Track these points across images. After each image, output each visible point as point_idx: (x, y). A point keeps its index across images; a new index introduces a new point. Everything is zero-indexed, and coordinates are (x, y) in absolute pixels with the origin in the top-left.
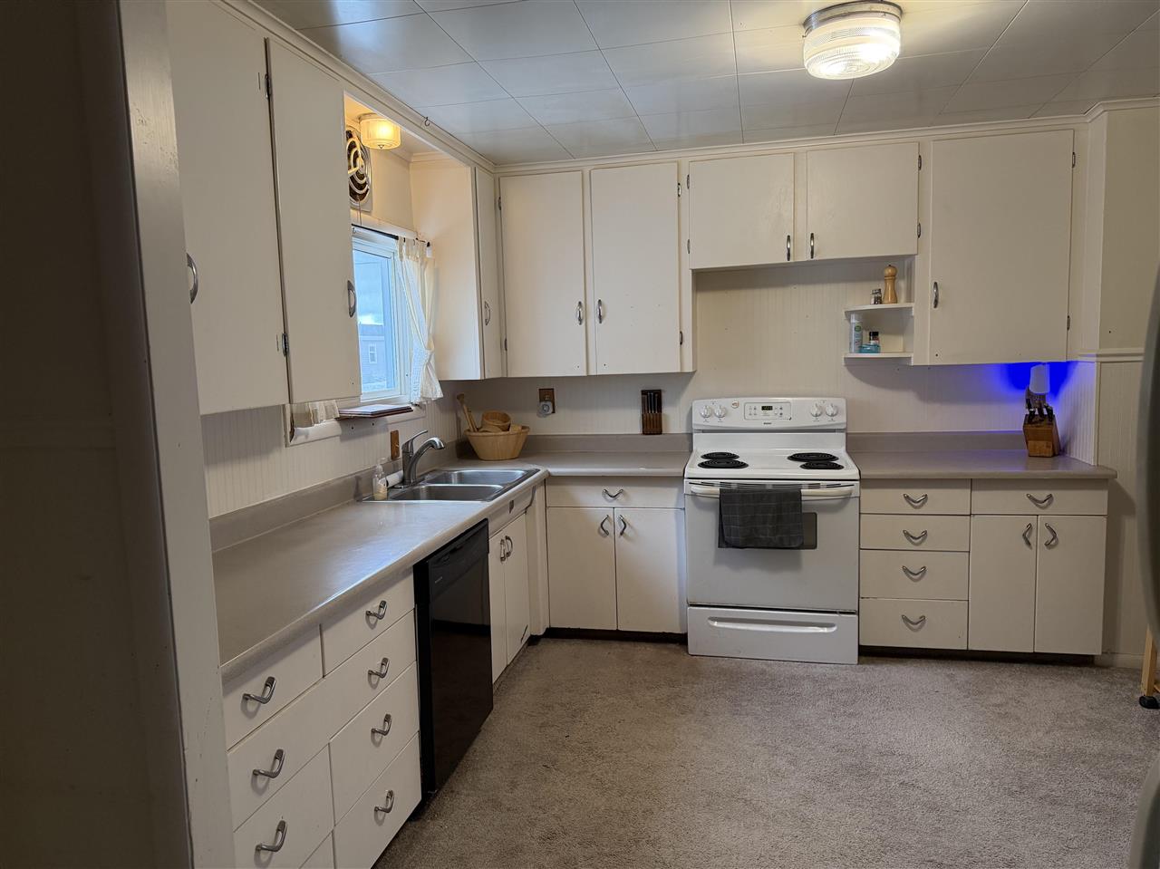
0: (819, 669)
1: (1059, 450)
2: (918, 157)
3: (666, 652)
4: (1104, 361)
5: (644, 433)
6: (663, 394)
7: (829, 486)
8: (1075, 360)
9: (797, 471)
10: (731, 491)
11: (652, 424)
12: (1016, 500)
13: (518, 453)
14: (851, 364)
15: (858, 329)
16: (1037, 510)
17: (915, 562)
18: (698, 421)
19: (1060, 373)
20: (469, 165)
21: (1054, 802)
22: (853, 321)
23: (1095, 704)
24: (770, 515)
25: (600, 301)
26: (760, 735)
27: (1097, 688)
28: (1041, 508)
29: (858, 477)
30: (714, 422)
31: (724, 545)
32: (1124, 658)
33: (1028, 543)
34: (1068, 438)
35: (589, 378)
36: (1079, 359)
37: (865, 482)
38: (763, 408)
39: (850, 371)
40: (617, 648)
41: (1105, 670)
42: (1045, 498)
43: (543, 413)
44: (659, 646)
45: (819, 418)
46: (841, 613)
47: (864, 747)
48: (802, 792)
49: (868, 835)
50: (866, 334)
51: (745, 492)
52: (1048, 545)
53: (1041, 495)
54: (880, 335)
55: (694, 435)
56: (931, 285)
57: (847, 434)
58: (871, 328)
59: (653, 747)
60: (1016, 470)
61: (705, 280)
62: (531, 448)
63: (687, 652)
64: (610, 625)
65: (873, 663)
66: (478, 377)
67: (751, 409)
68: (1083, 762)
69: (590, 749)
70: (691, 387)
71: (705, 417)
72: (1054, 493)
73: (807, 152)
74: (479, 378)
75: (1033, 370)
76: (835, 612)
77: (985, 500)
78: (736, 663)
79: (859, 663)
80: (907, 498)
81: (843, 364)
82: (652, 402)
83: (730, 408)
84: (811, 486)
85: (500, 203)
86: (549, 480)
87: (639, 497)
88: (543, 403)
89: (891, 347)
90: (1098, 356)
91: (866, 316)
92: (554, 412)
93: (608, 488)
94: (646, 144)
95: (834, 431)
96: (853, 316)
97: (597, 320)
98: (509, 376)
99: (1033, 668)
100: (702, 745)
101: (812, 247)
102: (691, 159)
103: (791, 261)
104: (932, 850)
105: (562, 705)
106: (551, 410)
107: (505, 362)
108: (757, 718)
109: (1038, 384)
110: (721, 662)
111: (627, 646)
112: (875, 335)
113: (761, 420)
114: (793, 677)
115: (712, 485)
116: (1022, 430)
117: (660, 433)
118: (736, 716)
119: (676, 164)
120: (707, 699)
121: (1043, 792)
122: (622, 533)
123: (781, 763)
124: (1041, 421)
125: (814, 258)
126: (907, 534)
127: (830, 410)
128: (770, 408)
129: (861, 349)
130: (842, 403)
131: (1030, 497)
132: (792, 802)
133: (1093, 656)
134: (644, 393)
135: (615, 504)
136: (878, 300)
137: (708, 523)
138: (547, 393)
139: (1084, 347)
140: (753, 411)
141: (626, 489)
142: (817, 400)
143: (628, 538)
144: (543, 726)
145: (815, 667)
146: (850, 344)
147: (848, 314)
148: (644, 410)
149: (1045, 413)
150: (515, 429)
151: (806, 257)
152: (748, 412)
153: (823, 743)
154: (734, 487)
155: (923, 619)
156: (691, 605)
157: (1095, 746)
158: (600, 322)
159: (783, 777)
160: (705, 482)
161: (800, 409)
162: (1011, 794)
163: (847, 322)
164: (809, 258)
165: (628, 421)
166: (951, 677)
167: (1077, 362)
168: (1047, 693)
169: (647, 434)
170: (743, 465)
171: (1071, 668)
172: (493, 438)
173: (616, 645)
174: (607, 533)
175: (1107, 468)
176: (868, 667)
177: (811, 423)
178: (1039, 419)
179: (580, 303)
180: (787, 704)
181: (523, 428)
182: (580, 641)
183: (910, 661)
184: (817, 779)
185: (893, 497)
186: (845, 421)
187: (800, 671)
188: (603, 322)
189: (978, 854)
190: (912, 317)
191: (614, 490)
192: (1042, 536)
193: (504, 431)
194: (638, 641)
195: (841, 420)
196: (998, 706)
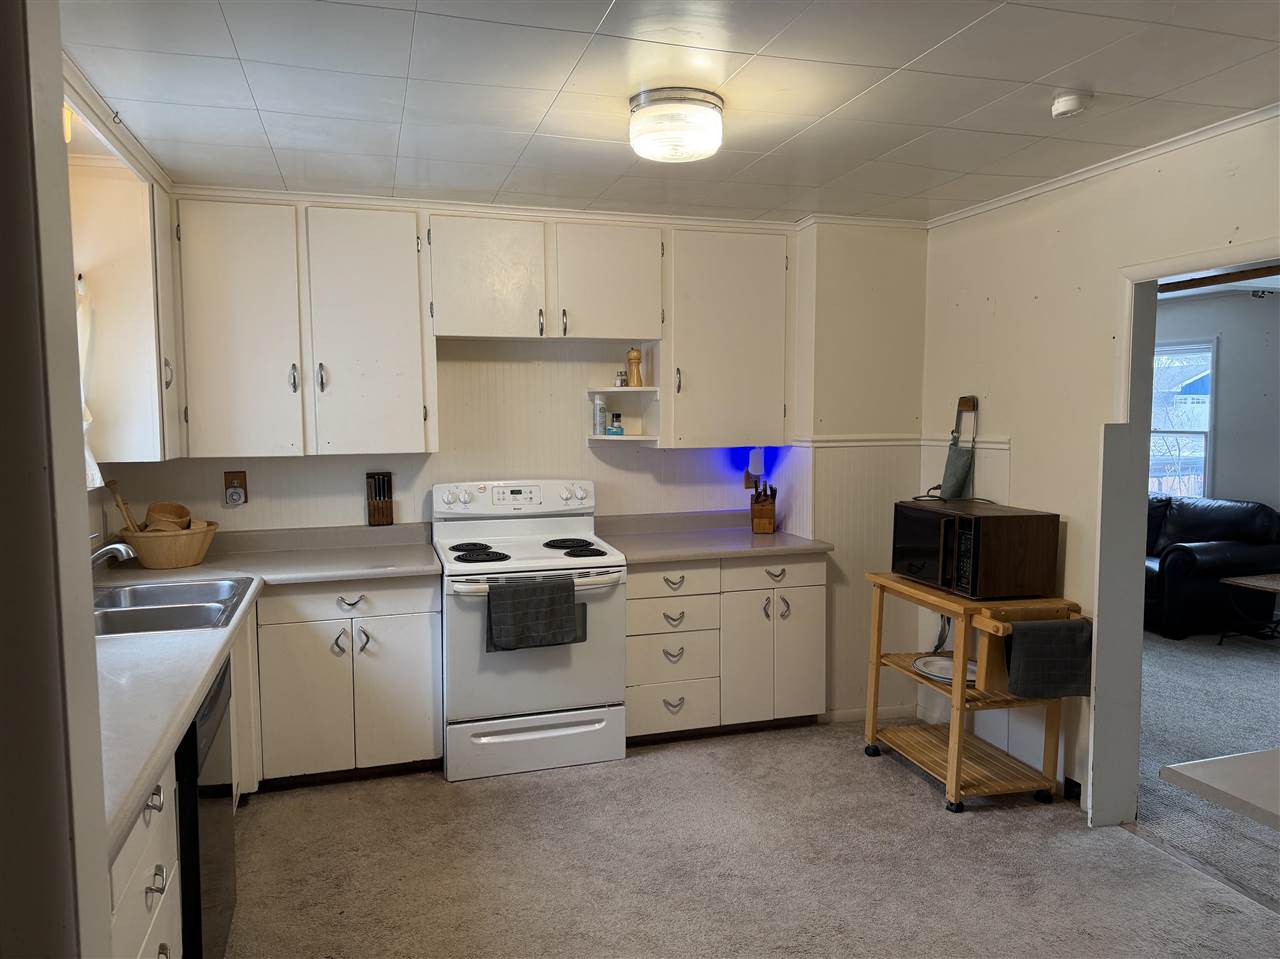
0: (592, 771)
1: (777, 527)
2: (660, 245)
3: (419, 784)
4: (819, 447)
5: (371, 525)
6: (393, 478)
7: (598, 574)
8: (790, 444)
9: (560, 560)
10: (500, 587)
11: (381, 511)
12: (756, 575)
13: (202, 555)
14: (595, 445)
15: (603, 410)
16: (773, 584)
17: (673, 643)
18: (440, 508)
19: (772, 456)
20: (147, 179)
21: (847, 862)
22: (598, 402)
23: (836, 761)
24: (544, 610)
25: (321, 364)
26: (564, 857)
27: (830, 745)
28: (776, 581)
29: (624, 563)
30: (458, 509)
31: (493, 649)
32: (839, 714)
33: (768, 616)
34: (783, 514)
35: (307, 458)
36: (794, 444)
37: (633, 567)
38: (512, 492)
39: (595, 454)
40: (358, 791)
41: (828, 727)
42: (780, 572)
43: (230, 502)
44: (409, 778)
45: (569, 502)
46: (609, 706)
47: (670, 846)
48: (633, 910)
49: (714, 937)
50: (609, 416)
51: (518, 586)
52: (782, 616)
53: (776, 569)
54: (622, 418)
55: (435, 525)
56: (674, 371)
57: (595, 517)
58: (614, 410)
59: (453, 900)
60: (745, 548)
61: (451, 349)
62: (220, 550)
63: (446, 780)
64: (347, 764)
65: (639, 754)
66: (157, 458)
67: (498, 493)
68: (851, 817)
69: (379, 921)
70: (428, 468)
71: (449, 503)
72: (787, 567)
73: (557, 223)
74: (158, 460)
75: (752, 453)
76: (604, 706)
77: (732, 577)
78: (504, 781)
79: (628, 756)
80: (667, 580)
81: (587, 445)
82: (380, 486)
83: (476, 493)
84: (581, 575)
85: (178, 231)
86: (267, 589)
87: (383, 602)
88: (231, 491)
89: (633, 430)
90: (813, 441)
91: (609, 397)
92: (246, 501)
93: (344, 595)
94: (388, 188)
95: (582, 515)
96: (597, 397)
97: (318, 389)
98: (192, 455)
99: (773, 734)
100: (509, 884)
101: (565, 324)
102: (432, 212)
103: (544, 336)
104: (774, 935)
105: (317, 875)
106: (243, 499)
107: (186, 439)
108: (552, 839)
109: (756, 466)
110: (489, 784)
111: (369, 785)
112: (617, 417)
113: (509, 506)
114: (569, 785)
115: (477, 581)
116: (749, 508)
117: (392, 524)
118: (530, 842)
119: (414, 215)
120: (490, 830)
121: (834, 854)
122: (363, 649)
123: (599, 882)
124: (765, 500)
125: (567, 336)
126: (667, 617)
127: (580, 494)
128: (519, 492)
129: (606, 432)
130: (589, 486)
131: (769, 573)
132: (629, 924)
133: (816, 715)
134: (370, 476)
135: (354, 613)
136: (625, 383)
137: (473, 625)
138: (236, 478)
139: (799, 434)
140: (501, 496)
141: (367, 594)
142: (567, 483)
143: (371, 654)
144: (302, 907)
145: (586, 769)
146: (595, 425)
147: (592, 395)
148: (369, 497)
149: (769, 492)
150: (198, 526)
151: (557, 333)
152: (496, 497)
153: (630, 852)
154: (502, 582)
155: (682, 700)
156: (450, 724)
157: (851, 800)
158: (322, 391)
159: (608, 898)
160: (470, 578)
161: (550, 494)
162: (812, 861)
163: (590, 403)
164: (562, 335)
165: (350, 509)
166: (712, 755)
167: (792, 446)
168: (797, 757)
169: (374, 525)
170: (503, 557)
171: (803, 729)
172: (169, 538)
173: (354, 786)
174: (343, 650)
175: (824, 543)
176: (637, 759)
177: (561, 507)
178: (764, 500)
179: (294, 365)
180: (577, 816)
181: (210, 524)
182: (306, 791)
183: (671, 745)
184: (641, 892)
185: (654, 581)
186: (593, 504)
187: (573, 776)
188: (326, 390)
189: (812, 929)
190: (657, 400)
191: (352, 597)
192: (777, 608)
193: (183, 529)
194: (379, 777)
195: (590, 503)
196: (764, 777)
